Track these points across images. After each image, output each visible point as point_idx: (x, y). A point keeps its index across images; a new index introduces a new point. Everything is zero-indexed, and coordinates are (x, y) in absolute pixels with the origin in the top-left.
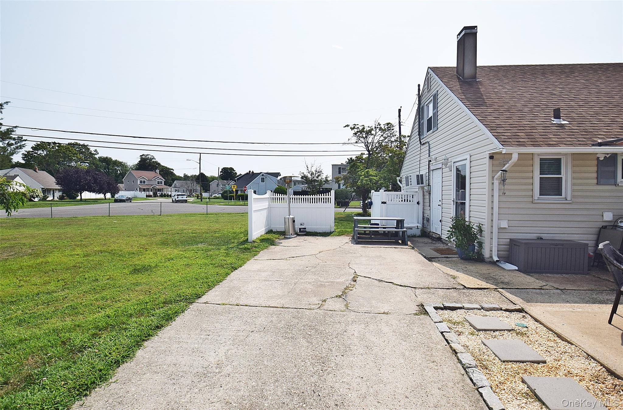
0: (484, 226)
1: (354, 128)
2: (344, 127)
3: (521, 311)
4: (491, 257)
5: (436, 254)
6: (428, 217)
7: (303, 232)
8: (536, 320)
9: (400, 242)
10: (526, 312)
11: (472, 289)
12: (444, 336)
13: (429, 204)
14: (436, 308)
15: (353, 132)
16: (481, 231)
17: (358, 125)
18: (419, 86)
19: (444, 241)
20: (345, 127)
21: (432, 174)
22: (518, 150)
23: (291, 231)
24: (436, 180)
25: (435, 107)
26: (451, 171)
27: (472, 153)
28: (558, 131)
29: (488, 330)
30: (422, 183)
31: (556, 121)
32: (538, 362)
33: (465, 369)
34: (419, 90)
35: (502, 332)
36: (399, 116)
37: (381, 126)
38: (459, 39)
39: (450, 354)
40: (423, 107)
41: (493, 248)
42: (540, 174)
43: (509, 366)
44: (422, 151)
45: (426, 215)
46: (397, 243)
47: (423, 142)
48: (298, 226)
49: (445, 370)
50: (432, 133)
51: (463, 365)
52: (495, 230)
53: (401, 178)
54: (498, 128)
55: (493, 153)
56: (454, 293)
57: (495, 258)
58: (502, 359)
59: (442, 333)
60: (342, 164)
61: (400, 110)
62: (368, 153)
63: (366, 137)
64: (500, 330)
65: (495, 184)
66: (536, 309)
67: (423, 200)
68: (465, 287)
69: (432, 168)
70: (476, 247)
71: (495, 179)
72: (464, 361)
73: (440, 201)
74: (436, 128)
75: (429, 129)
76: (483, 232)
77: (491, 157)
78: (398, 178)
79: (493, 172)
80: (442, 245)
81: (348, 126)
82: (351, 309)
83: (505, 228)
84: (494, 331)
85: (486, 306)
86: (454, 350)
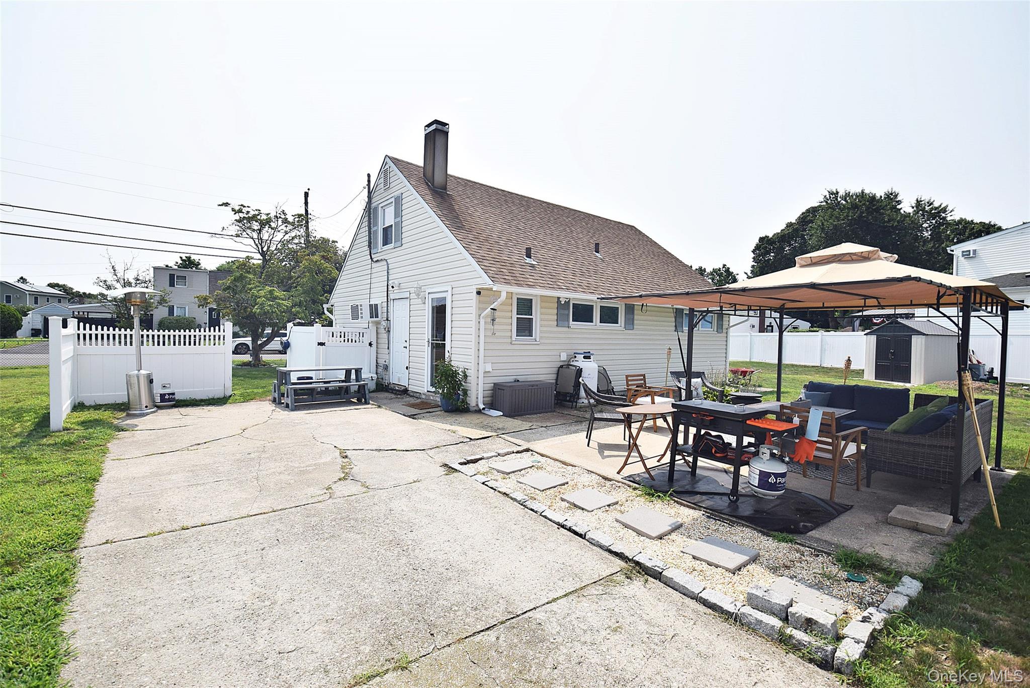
0: (469, 371)
1: (240, 211)
2: (219, 205)
3: (527, 450)
4: (477, 405)
5: (414, 411)
6: (386, 363)
7: (169, 400)
8: (542, 455)
9: (355, 400)
10: (532, 451)
11: (478, 439)
12: (487, 486)
13: (387, 345)
14: (461, 464)
15: (237, 217)
16: (466, 376)
17: (248, 207)
18: (369, 175)
19: (412, 394)
20: (222, 205)
21: (392, 306)
22: (507, 289)
23: (145, 400)
24: (399, 314)
25: (398, 213)
26: (424, 303)
27: (455, 284)
28: (531, 271)
29: (516, 471)
30: (377, 316)
31: (528, 260)
32: (564, 484)
33: (522, 505)
34: (369, 181)
35: (526, 470)
36: (306, 203)
37: (287, 217)
38: (427, 132)
39: (503, 498)
40: (376, 209)
41: (479, 394)
42: (517, 314)
43: (548, 493)
44: (374, 270)
45: (381, 362)
46: (349, 403)
47: (375, 258)
48: (158, 390)
49: (509, 511)
50: (392, 249)
51: (519, 502)
52: (481, 375)
53: (332, 306)
54: (484, 261)
55: (482, 289)
56: (466, 447)
57: (481, 406)
58: (542, 489)
59: (483, 483)
60: (167, 266)
61: (306, 195)
62: (261, 258)
63: (260, 230)
64: (524, 469)
65: (481, 322)
66: (537, 446)
67: (377, 340)
68: (471, 439)
69: (392, 296)
70: (461, 397)
71: (481, 318)
72: (519, 499)
73: (406, 341)
74: (399, 244)
75: (386, 242)
76: (468, 378)
77: (479, 293)
78: (325, 306)
79: (481, 310)
80: (411, 399)
81: (226, 204)
82: (373, 487)
83: (489, 372)
84: (520, 471)
85: (501, 452)
86: (505, 493)
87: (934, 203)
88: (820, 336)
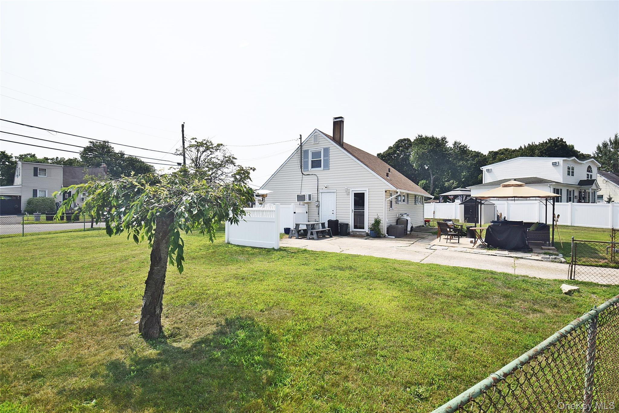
13: (318, 213)
21: (321, 195)
24: (327, 199)
25: (327, 156)
26: (349, 195)
27: (370, 188)
40: (306, 151)
44: (304, 179)
47: (306, 173)
50: (321, 170)
55: (389, 190)
57: (386, 235)
61: (183, 126)
65: (386, 203)
73: (333, 211)
74: (327, 169)
77: (386, 192)
87: (462, 143)
88: (433, 206)
